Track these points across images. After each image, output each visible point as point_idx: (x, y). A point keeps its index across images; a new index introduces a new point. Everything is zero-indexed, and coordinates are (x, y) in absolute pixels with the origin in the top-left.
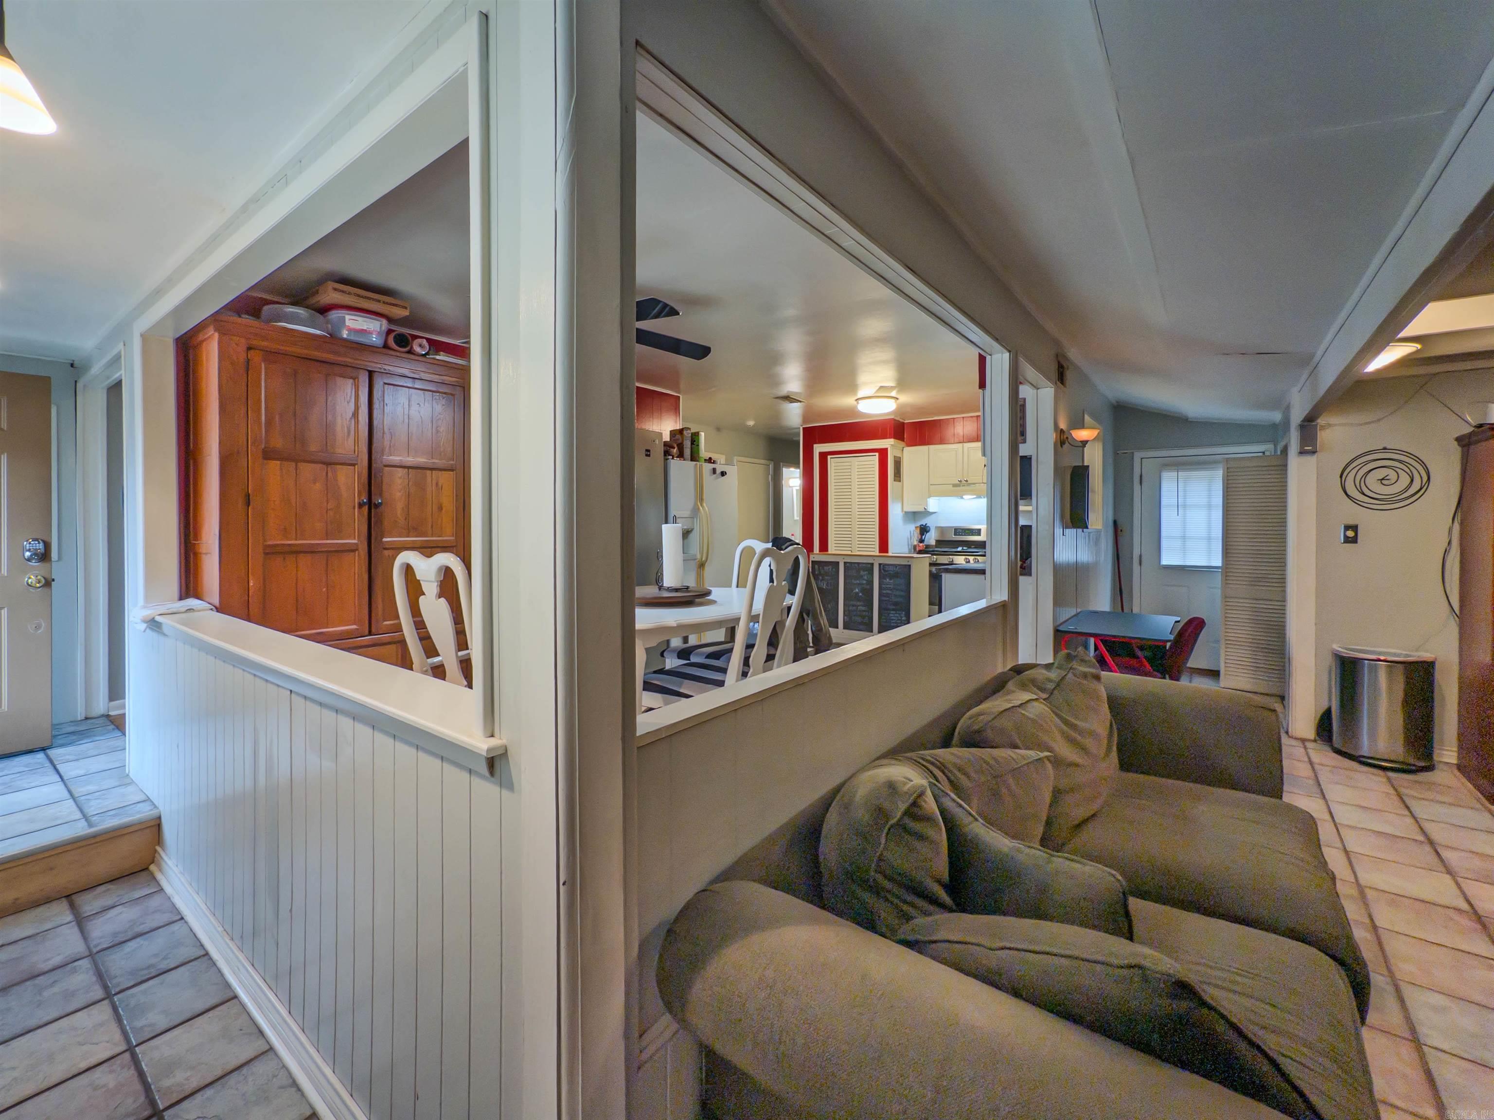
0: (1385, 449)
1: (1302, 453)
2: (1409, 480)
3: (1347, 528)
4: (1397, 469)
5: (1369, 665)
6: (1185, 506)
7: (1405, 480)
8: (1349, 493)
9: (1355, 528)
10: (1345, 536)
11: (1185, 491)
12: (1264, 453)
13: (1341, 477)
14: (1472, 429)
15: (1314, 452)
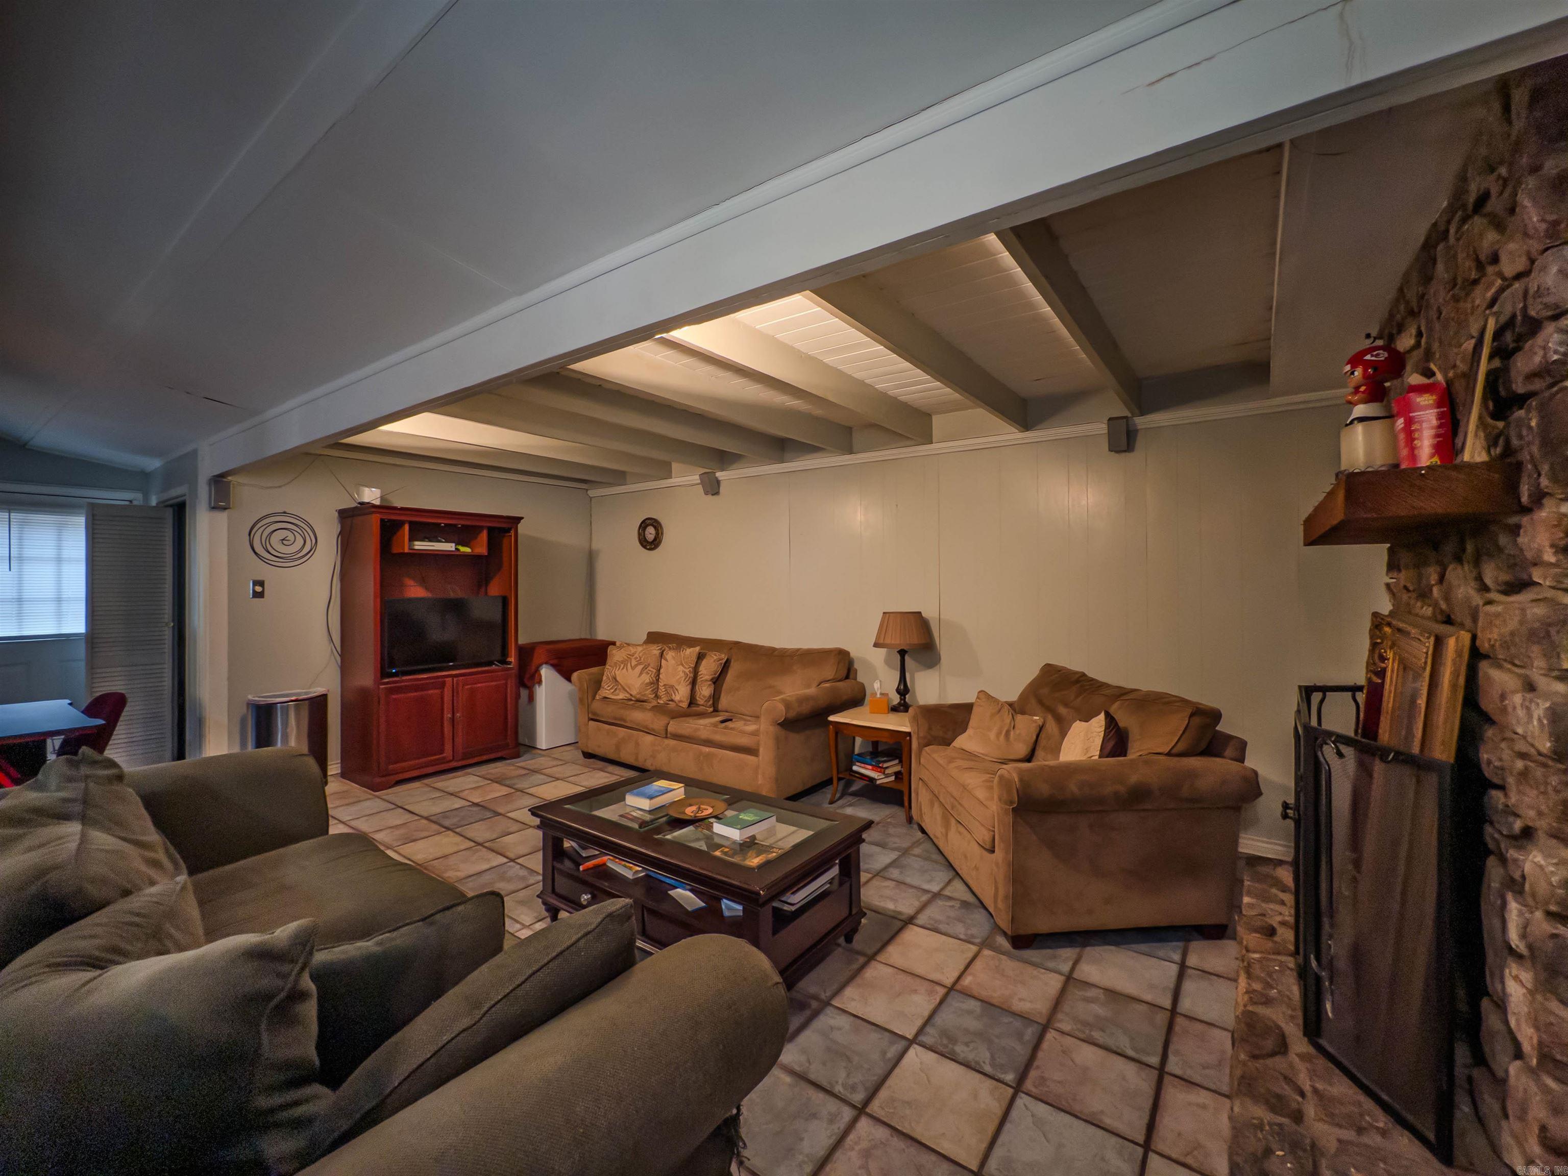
0: (285, 513)
1: (214, 508)
2: (302, 542)
3: (256, 583)
4: (296, 533)
5: (282, 707)
6: (21, 559)
7: (300, 541)
8: (257, 551)
9: (261, 583)
10: (254, 591)
11: (20, 539)
12: (131, 501)
13: (250, 535)
14: (356, 505)
15: (225, 509)
